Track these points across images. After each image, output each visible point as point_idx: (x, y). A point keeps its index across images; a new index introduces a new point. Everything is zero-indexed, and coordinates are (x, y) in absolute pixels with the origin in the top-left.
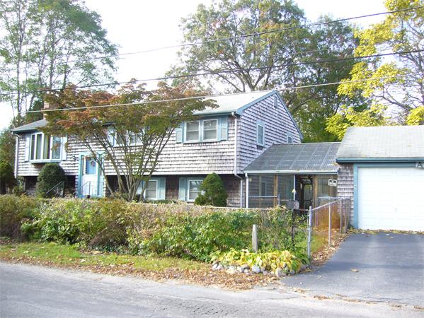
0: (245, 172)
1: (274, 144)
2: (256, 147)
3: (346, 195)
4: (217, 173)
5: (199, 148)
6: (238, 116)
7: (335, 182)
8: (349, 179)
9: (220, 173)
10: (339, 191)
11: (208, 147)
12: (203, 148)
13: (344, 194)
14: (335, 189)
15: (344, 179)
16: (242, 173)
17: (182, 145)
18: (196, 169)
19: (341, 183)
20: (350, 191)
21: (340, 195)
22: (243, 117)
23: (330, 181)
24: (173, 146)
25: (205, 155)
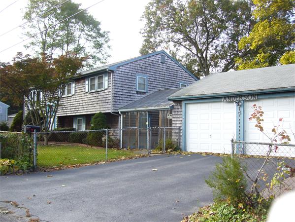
0: (119, 110)
1: (160, 90)
2: (135, 92)
3: (178, 125)
4: (103, 112)
5: (95, 95)
6: (113, 71)
7: (171, 116)
8: (179, 113)
9: (105, 112)
10: (173, 122)
11: (100, 95)
12: (97, 95)
13: (176, 124)
14: (171, 120)
15: (176, 113)
16: (117, 111)
17: (87, 94)
18: (94, 110)
19: (175, 116)
20: (180, 122)
21: (174, 125)
22: (117, 72)
23: (168, 115)
24: (84, 95)
25: (98, 100)
